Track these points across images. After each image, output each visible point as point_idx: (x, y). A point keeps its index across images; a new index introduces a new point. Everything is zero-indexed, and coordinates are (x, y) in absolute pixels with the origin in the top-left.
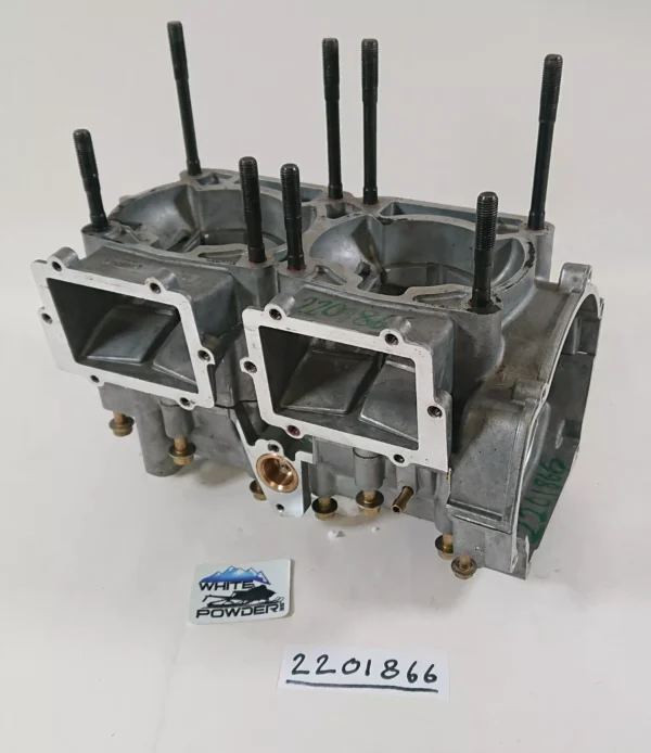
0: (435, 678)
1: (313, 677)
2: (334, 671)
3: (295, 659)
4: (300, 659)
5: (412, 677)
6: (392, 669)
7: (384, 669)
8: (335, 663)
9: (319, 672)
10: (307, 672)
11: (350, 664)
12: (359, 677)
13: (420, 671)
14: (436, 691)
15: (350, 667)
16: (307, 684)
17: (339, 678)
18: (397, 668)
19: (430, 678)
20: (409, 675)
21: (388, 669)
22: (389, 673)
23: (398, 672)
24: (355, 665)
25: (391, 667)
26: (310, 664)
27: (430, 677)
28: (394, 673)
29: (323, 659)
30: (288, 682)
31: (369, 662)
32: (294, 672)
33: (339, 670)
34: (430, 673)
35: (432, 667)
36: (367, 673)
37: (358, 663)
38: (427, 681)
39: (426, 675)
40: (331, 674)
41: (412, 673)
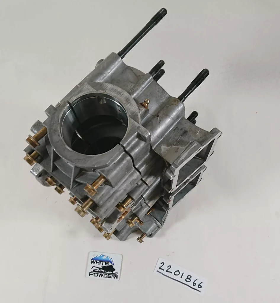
0: (201, 287)
1: (165, 272)
2: (171, 273)
3: (161, 264)
4: (163, 264)
5: (194, 284)
6: (189, 279)
7: (187, 278)
8: (172, 270)
9: (167, 271)
10: (163, 270)
11: (177, 272)
12: (178, 278)
13: (197, 283)
14: (200, 292)
15: (177, 273)
16: (163, 274)
17: (172, 276)
18: (190, 279)
19: (200, 287)
20: (194, 283)
21: (188, 278)
22: (188, 280)
23: (191, 280)
24: (178, 273)
25: (189, 278)
26: (165, 267)
27: (200, 286)
28: (189, 280)
29: (169, 267)
30: (157, 271)
31: (183, 273)
32: (160, 268)
33: (173, 273)
34: (200, 285)
35: (202, 282)
36: (181, 277)
37: (180, 273)
38: (199, 287)
39: (199, 285)
40: (170, 273)
41: (195, 282)
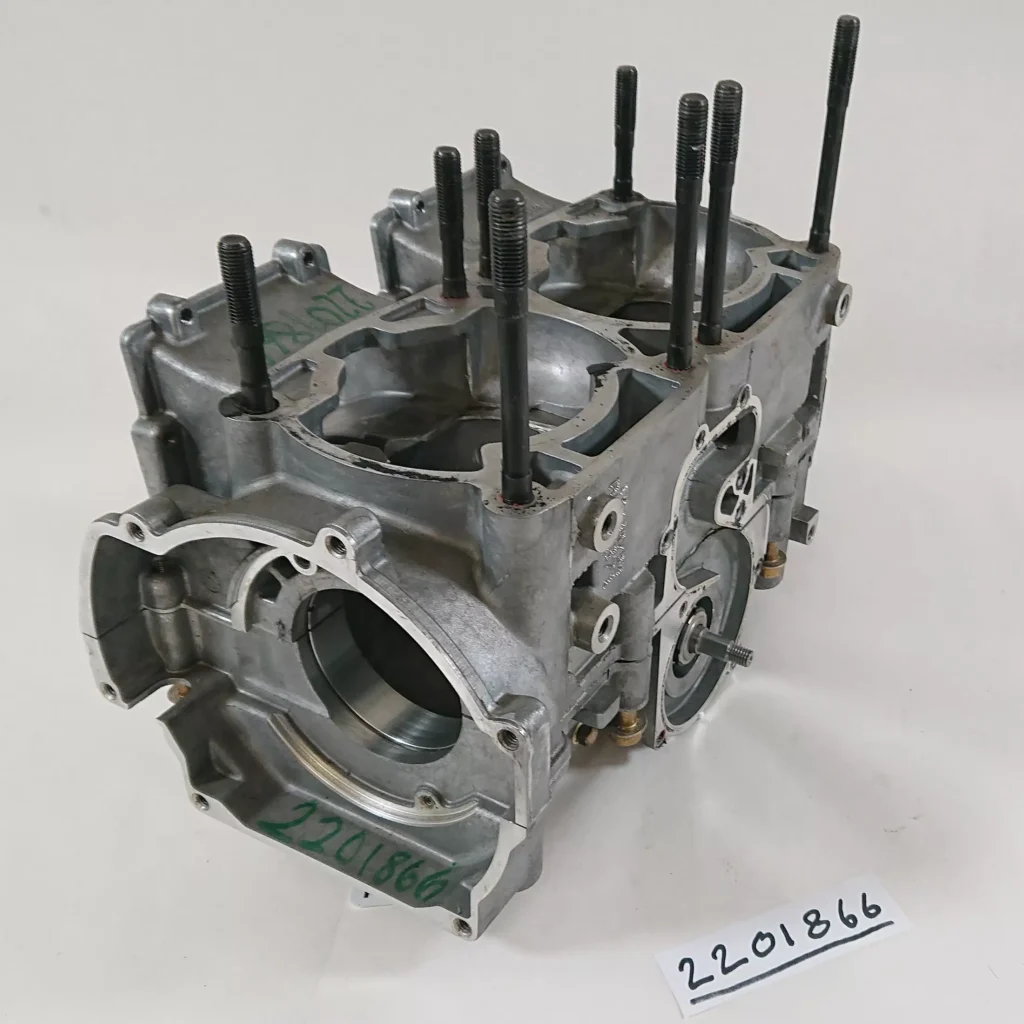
0: (877, 908)
1: (722, 981)
2: (745, 961)
3: (681, 968)
4: (687, 966)
5: (850, 921)
6: (818, 922)
7: (808, 927)
8: (738, 949)
9: (726, 971)
10: (711, 978)
11: (760, 941)
12: (782, 953)
13: (853, 908)
14: (891, 923)
15: (763, 945)
16: (722, 992)
17: (759, 965)
18: (821, 919)
19: (873, 911)
20: (845, 920)
21: (813, 925)
22: (818, 930)
23: (827, 923)
24: (768, 941)
26: (706, 966)
27: (870, 911)
28: (824, 926)
29: (719, 953)
30: (693, 1001)
31: (782, 927)
32: (693, 985)
33: (751, 956)
34: (868, 905)
35: (864, 896)
36: (791, 942)
37: (770, 936)
38: (871, 916)
39: (866, 910)
40: (744, 965)
41: (845, 915)
